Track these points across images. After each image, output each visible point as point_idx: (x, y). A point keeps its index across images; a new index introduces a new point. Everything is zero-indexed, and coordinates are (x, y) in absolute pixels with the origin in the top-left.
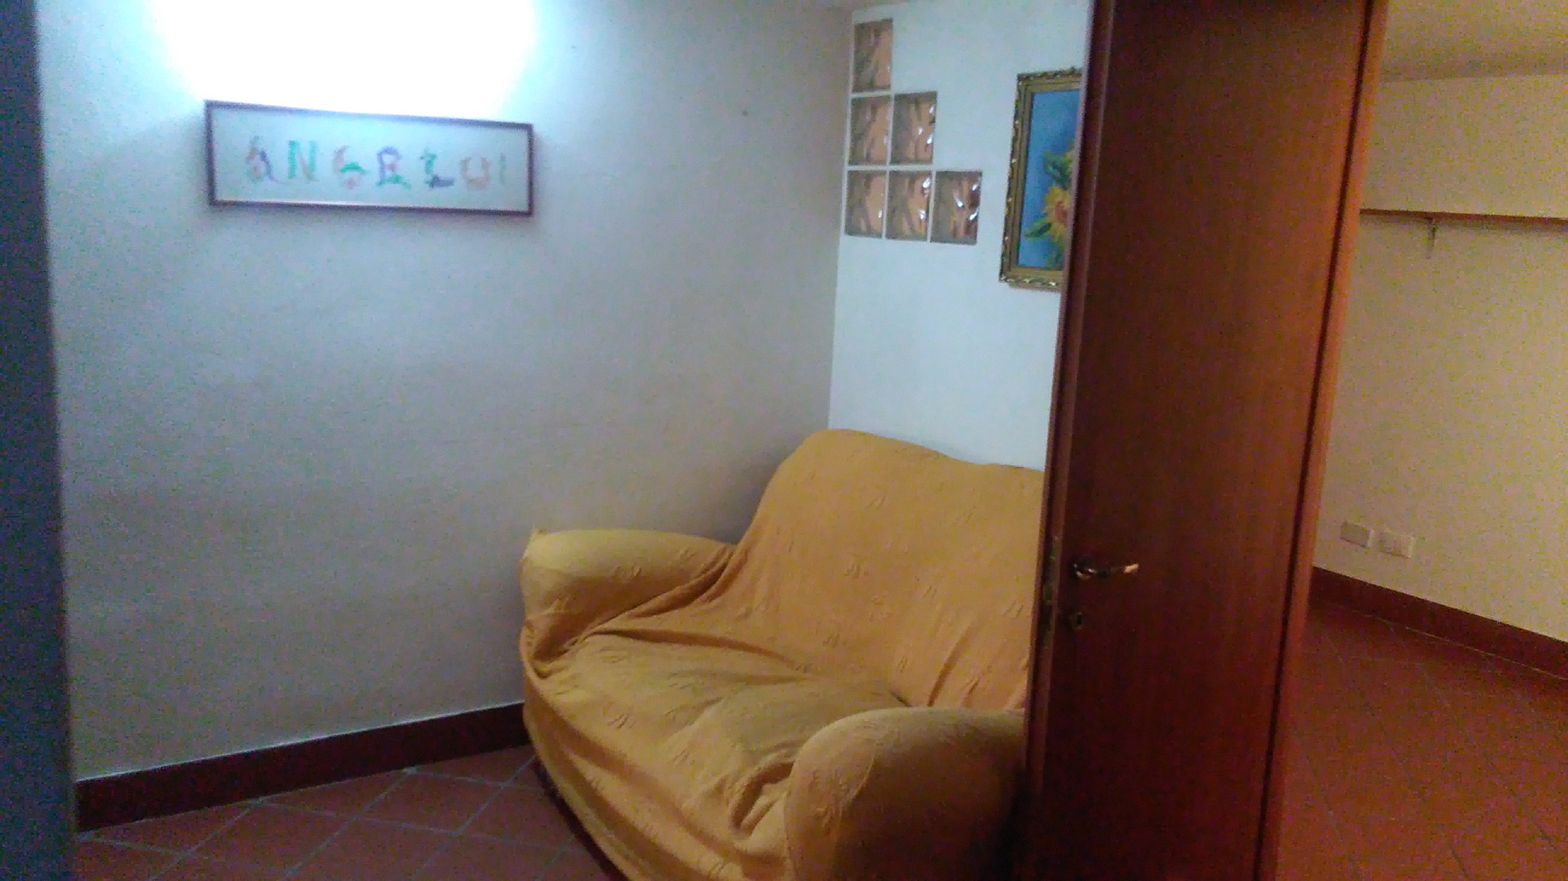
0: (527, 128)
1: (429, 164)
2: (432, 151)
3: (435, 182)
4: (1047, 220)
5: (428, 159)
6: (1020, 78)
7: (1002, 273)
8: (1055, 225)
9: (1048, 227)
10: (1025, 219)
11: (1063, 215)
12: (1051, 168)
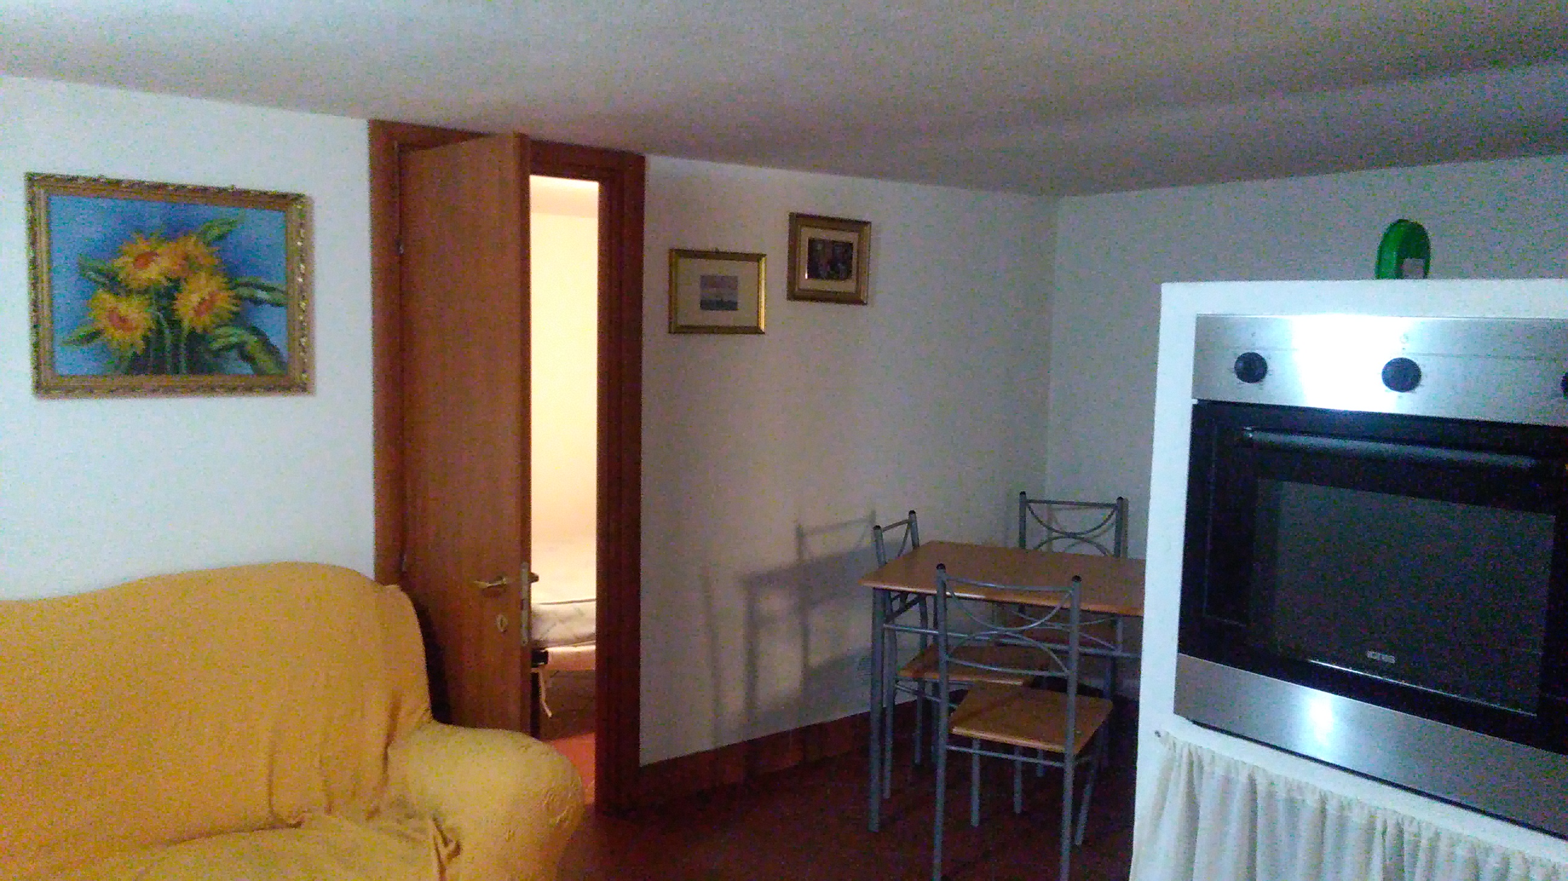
4: (98, 327)
7: (38, 387)
8: (108, 331)
9: (97, 334)
10: (58, 325)
11: (122, 322)
12: (93, 275)
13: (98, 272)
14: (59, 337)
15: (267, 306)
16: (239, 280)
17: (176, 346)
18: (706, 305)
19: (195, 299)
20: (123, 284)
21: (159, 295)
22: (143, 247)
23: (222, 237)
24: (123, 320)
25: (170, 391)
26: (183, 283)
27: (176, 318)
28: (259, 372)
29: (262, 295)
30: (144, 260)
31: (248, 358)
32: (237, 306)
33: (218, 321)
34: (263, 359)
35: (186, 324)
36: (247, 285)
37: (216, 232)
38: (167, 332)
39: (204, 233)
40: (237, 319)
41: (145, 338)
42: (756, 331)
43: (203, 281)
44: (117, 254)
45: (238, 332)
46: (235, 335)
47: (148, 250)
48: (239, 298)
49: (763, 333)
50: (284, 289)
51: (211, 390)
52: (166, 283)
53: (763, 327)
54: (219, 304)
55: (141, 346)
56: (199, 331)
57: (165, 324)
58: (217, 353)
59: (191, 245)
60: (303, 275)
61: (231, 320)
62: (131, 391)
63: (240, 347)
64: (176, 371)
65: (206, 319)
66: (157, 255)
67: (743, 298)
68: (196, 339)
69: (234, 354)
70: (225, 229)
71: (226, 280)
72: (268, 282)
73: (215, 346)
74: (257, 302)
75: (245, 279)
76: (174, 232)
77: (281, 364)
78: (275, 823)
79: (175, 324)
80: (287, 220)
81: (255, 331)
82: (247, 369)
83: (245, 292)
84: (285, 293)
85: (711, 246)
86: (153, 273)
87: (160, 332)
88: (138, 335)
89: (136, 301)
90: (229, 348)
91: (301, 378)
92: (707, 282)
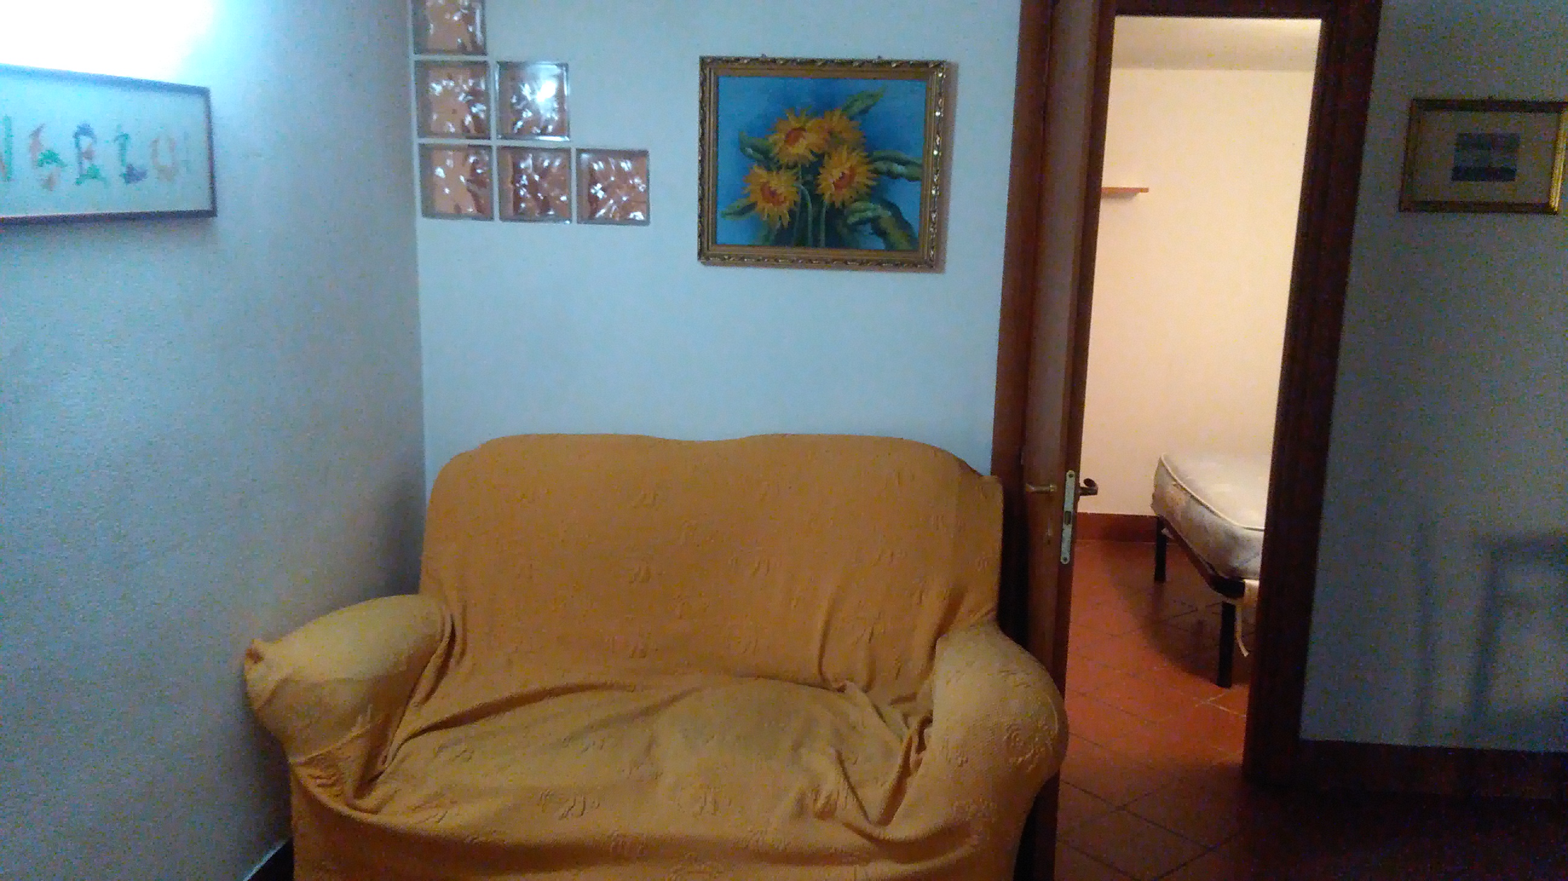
0: (203, 93)
1: (123, 147)
2: (125, 131)
3: (132, 175)
4: (752, 200)
5: (121, 140)
6: (705, 63)
7: (701, 253)
8: (761, 204)
9: (751, 207)
10: (720, 198)
11: (771, 196)
12: (750, 151)
13: (756, 149)
14: (721, 209)
15: (903, 180)
16: (876, 154)
17: (816, 221)
18: (1460, 174)
19: (837, 174)
20: (776, 160)
21: (805, 170)
22: (794, 124)
23: (864, 111)
24: (773, 194)
25: (808, 263)
26: (826, 157)
27: (818, 192)
28: (891, 247)
29: (899, 169)
30: (793, 136)
31: (882, 233)
32: (874, 179)
33: (855, 196)
34: (896, 235)
35: (827, 199)
36: (882, 159)
37: (857, 107)
38: (810, 205)
39: (846, 108)
40: (875, 194)
41: (791, 213)
42: (1545, 209)
43: (845, 154)
44: (773, 130)
45: (872, 206)
46: (871, 209)
47: (797, 125)
48: (876, 171)
49: (1555, 213)
50: (920, 162)
51: (844, 264)
52: (811, 157)
53: (1555, 203)
54: (857, 179)
55: (787, 218)
56: (838, 204)
57: (808, 198)
58: (854, 228)
59: (836, 120)
60: (938, 148)
61: (867, 194)
62: (774, 262)
63: (874, 221)
64: (816, 244)
65: (846, 193)
66: (804, 130)
67: (1525, 166)
68: (836, 213)
69: (868, 228)
70: (870, 102)
71: (866, 154)
72: (906, 156)
73: (852, 220)
74: (896, 176)
75: (882, 154)
76: (822, 107)
77: (912, 240)
78: (823, 684)
79: (817, 198)
80: (928, 90)
81: (891, 206)
82: (880, 244)
83: (882, 166)
84: (921, 166)
85: (1479, 92)
86: (800, 149)
87: (804, 206)
88: (784, 209)
89: (785, 176)
90: (862, 222)
91: (928, 255)
92: (1466, 142)
